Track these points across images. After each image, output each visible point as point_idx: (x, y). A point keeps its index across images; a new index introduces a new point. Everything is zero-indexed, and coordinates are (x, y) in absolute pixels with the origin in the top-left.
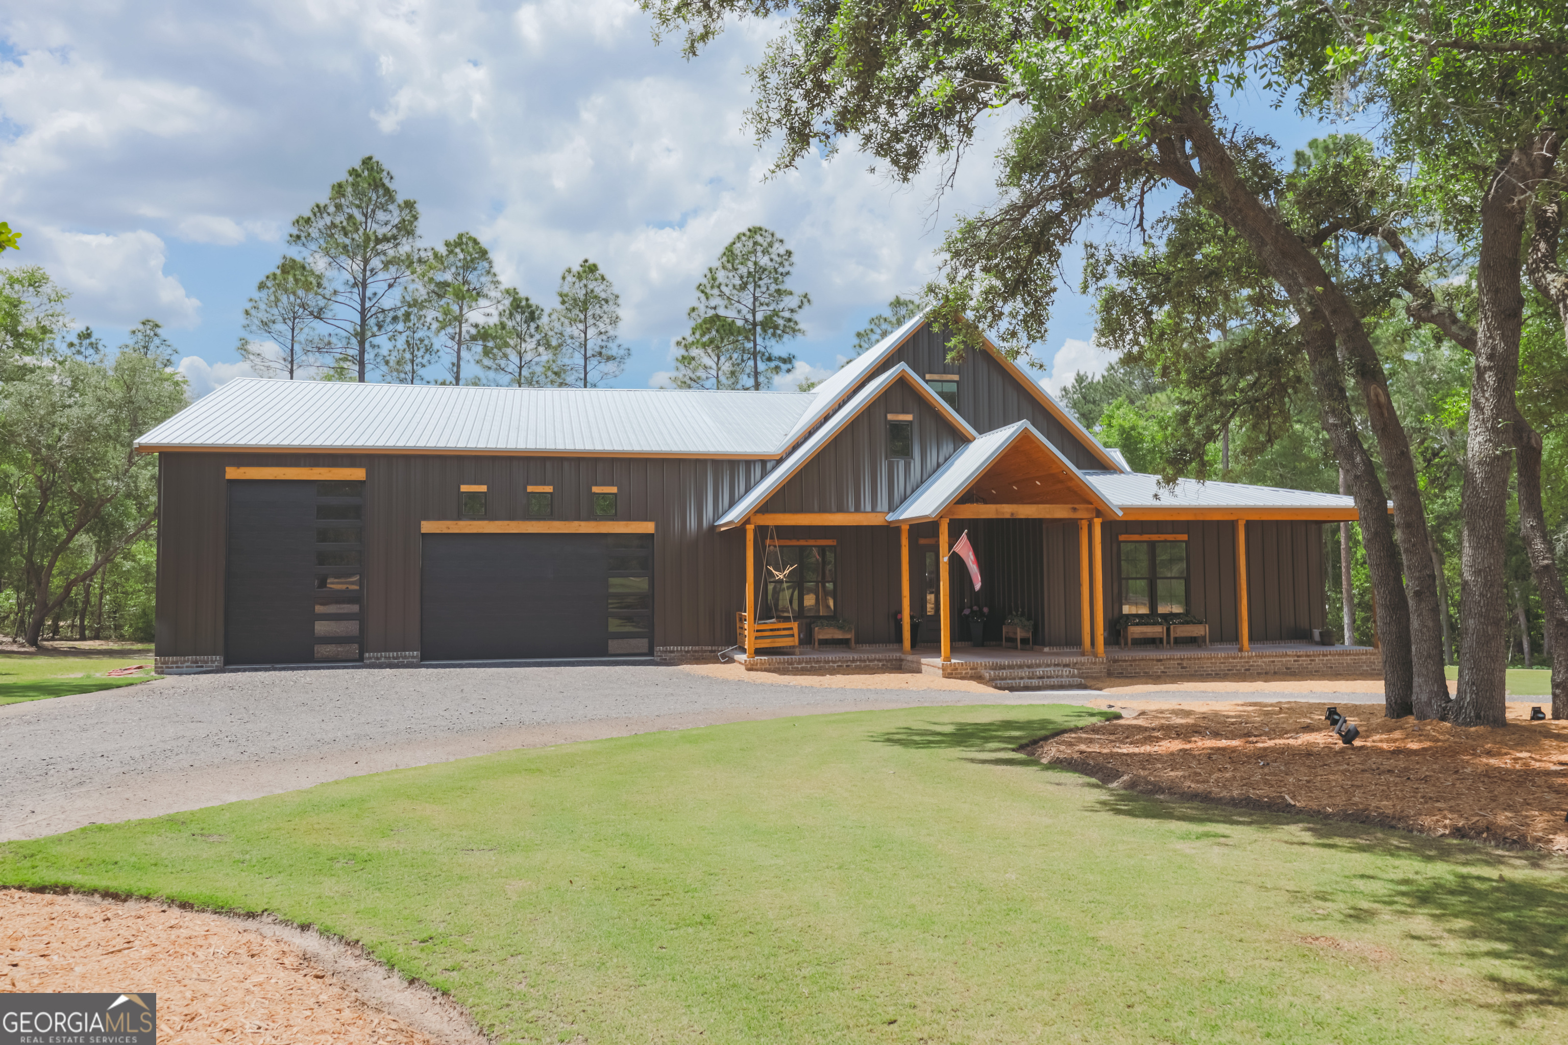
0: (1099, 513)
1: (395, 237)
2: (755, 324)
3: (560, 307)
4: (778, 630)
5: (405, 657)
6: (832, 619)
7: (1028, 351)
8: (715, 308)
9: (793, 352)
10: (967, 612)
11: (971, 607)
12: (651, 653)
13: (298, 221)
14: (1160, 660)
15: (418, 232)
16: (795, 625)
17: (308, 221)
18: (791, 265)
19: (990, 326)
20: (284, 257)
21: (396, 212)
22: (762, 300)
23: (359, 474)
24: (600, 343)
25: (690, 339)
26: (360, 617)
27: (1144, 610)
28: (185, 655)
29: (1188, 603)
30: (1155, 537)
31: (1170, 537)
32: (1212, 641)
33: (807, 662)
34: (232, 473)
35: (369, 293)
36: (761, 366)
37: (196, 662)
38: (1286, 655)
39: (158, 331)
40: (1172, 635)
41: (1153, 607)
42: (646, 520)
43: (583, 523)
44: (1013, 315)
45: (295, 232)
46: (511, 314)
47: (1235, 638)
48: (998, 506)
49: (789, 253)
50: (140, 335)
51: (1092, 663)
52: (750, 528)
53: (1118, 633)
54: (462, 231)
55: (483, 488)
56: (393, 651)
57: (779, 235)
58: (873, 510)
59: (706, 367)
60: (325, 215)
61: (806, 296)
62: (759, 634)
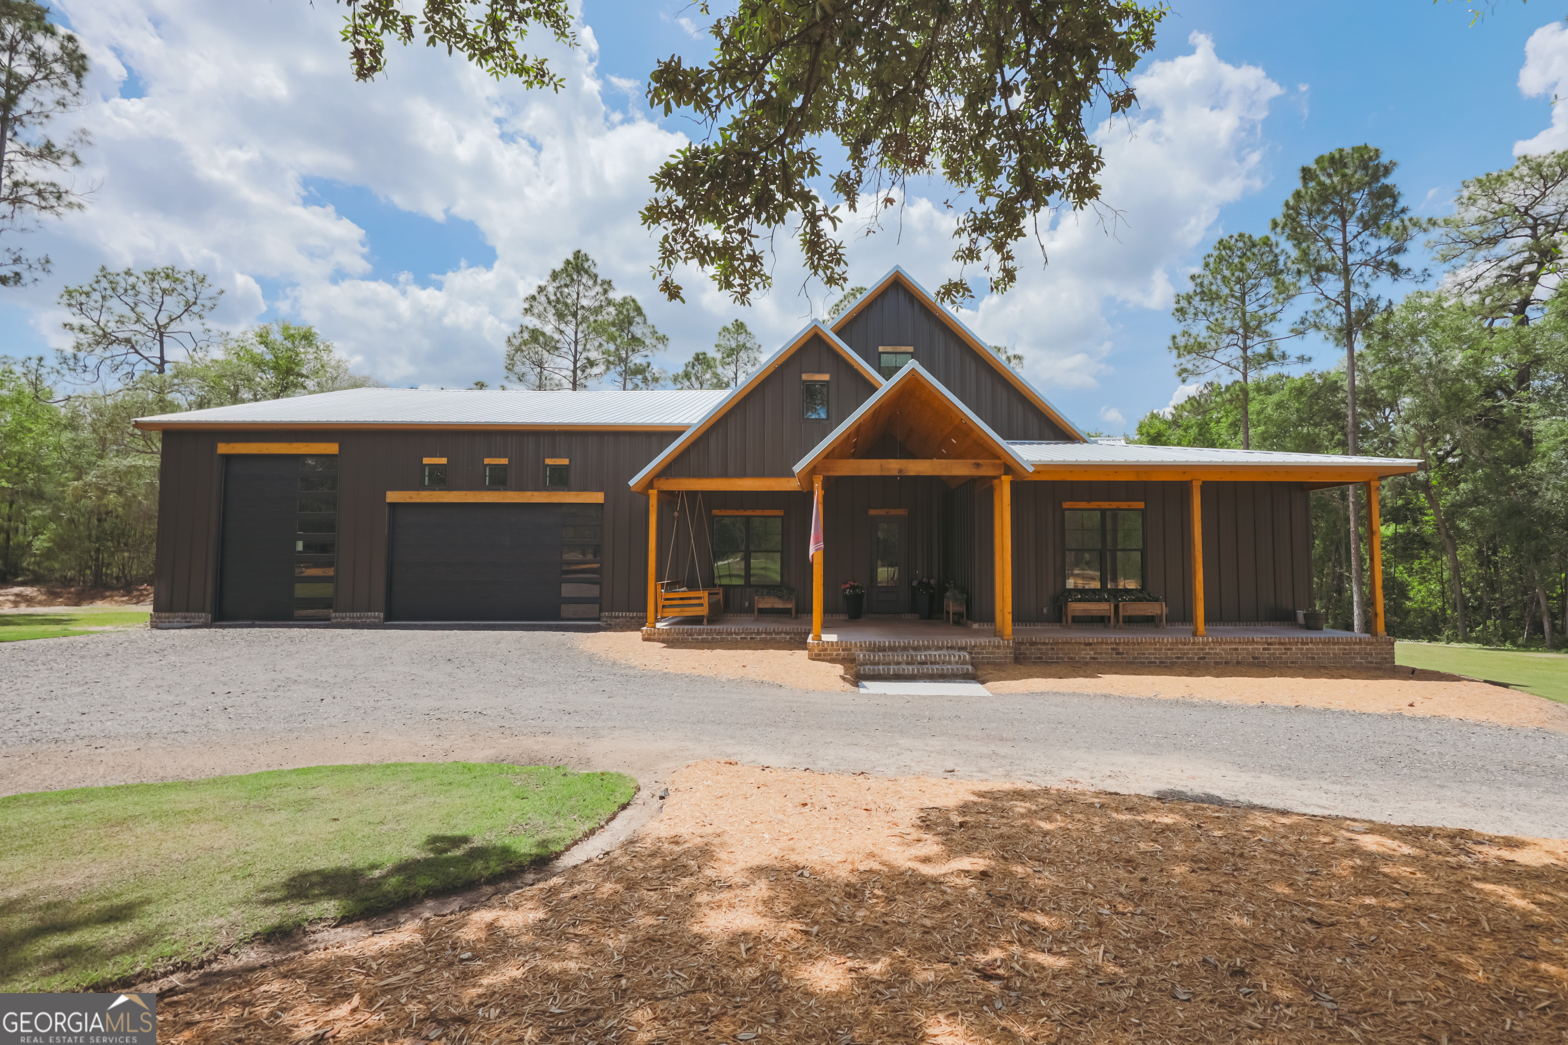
0: (1008, 470)
4: (690, 598)
5: (368, 617)
6: (777, 589)
10: (915, 583)
11: (919, 578)
12: (599, 618)
14: (1089, 644)
16: (705, 594)
20: (521, 324)
23: (332, 448)
26: (334, 580)
28: (176, 612)
29: (1144, 578)
30: (1106, 504)
31: (1122, 504)
32: (1169, 621)
33: (707, 634)
34: (223, 448)
37: (185, 618)
38: (1253, 642)
41: (1104, 580)
42: (595, 489)
43: (535, 493)
46: (693, 365)
47: (1189, 619)
48: (884, 461)
51: (995, 647)
52: (653, 493)
53: (1060, 610)
55: (444, 461)
56: (357, 612)
60: (544, 293)
62: (668, 603)
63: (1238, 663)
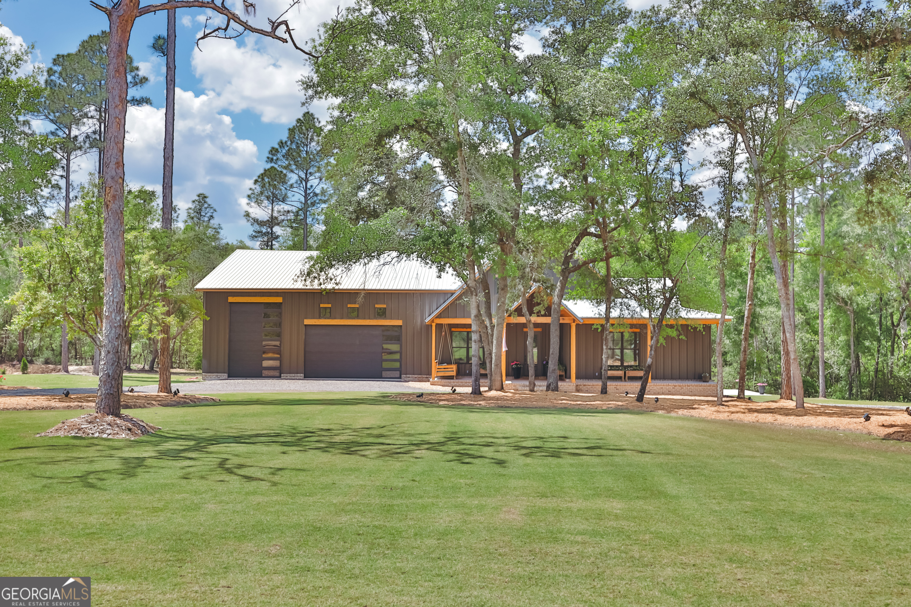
0: (573, 321)
4: (448, 368)
5: (298, 376)
12: (400, 378)
16: (454, 367)
17: (277, 150)
23: (279, 300)
26: (280, 359)
27: (618, 364)
28: (213, 373)
31: (631, 330)
34: (231, 299)
35: (309, 186)
37: (217, 376)
39: (207, 200)
40: (627, 375)
41: (622, 362)
42: (398, 319)
43: (371, 321)
45: (270, 156)
50: (197, 203)
51: (569, 385)
52: (434, 325)
55: (329, 306)
56: (293, 372)
62: (438, 370)
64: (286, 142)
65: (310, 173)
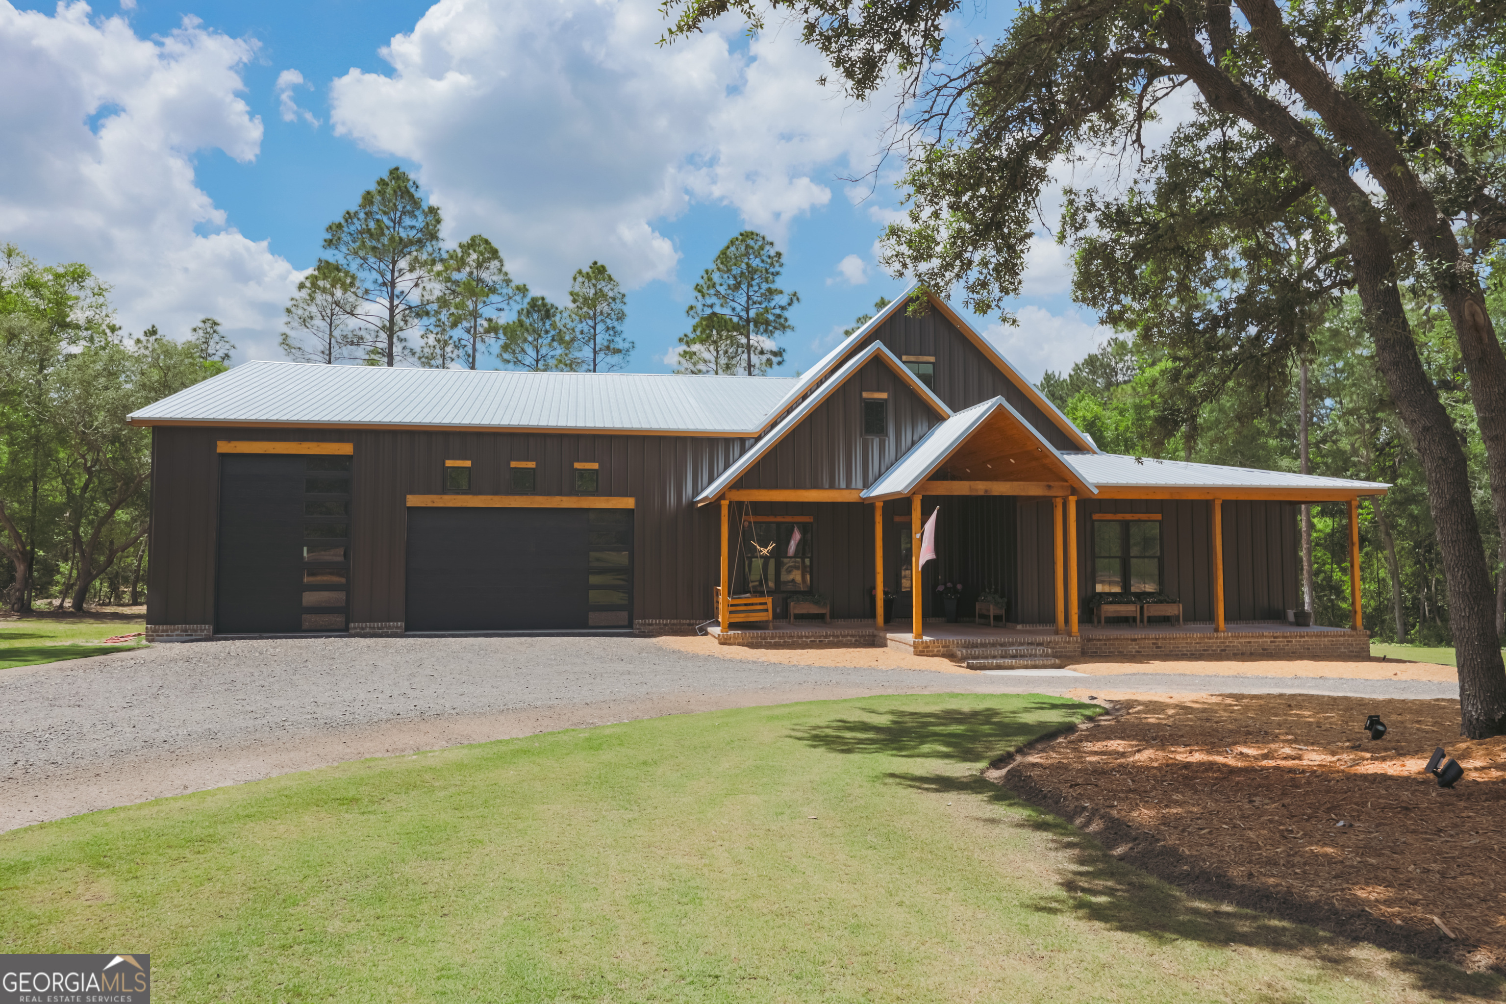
0: (1074, 491)
1: (419, 241)
2: (748, 321)
3: (572, 306)
4: (752, 604)
5: (390, 627)
6: (808, 594)
7: (1001, 304)
8: (711, 306)
9: (783, 346)
10: (941, 588)
11: (945, 584)
12: (630, 625)
13: (330, 227)
14: (1135, 640)
15: (441, 235)
16: (769, 600)
17: (339, 226)
18: (781, 265)
19: (958, 276)
20: (320, 260)
21: (421, 218)
22: (755, 298)
23: (346, 449)
24: (607, 337)
25: (692, 336)
26: (346, 588)
27: (1117, 589)
28: (174, 624)
29: (1161, 582)
30: (1128, 517)
31: (1144, 517)
32: (1187, 620)
33: (780, 637)
34: (223, 447)
35: (397, 291)
36: (755, 359)
37: (186, 631)
38: (1262, 636)
39: (217, 328)
40: (1146, 614)
41: (1126, 584)
42: (626, 495)
43: (564, 498)
44: (984, 263)
45: (329, 236)
46: (528, 312)
47: (1210, 617)
48: (972, 483)
49: (779, 255)
50: (201, 332)
51: (1066, 642)
52: (725, 503)
53: (1091, 611)
54: (476, 233)
55: (468, 464)
56: (378, 621)
57: (769, 238)
58: (848, 486)
59: (705, 361)
60: (355, 221)
61: (795, 294)
62: (734, 608)
63: (1251, 654)
64: (356, 213)
65: (400, 271)
